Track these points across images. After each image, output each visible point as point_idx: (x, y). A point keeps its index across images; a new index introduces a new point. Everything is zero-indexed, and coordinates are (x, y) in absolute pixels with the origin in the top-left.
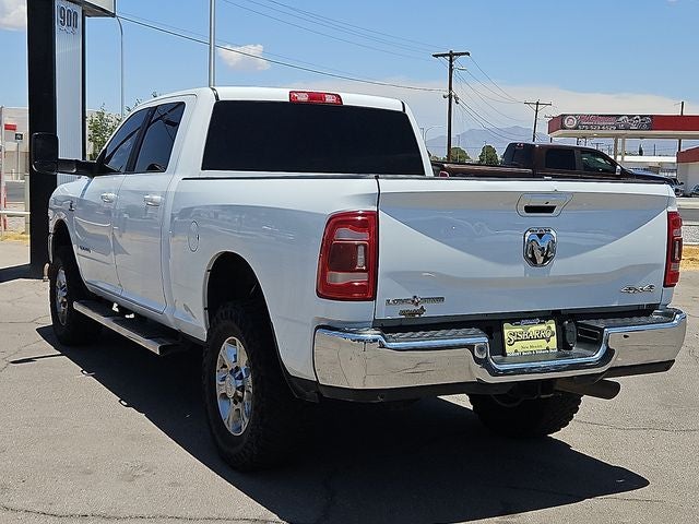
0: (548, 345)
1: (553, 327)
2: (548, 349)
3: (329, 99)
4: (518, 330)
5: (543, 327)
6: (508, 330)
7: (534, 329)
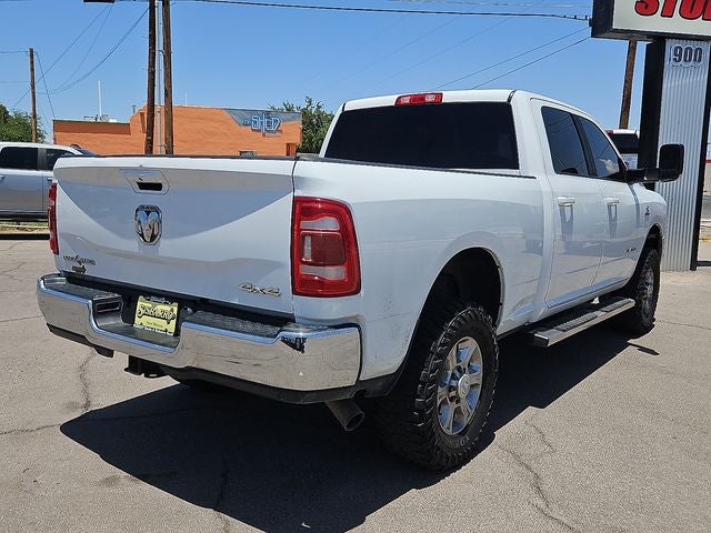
0: (168, 327)
1: (176, 309)
2: (166, 331)
3: (430, 99)
4: (148, 305)
5: (167, 308)
6: (141, 303)
7: (161, 308)
